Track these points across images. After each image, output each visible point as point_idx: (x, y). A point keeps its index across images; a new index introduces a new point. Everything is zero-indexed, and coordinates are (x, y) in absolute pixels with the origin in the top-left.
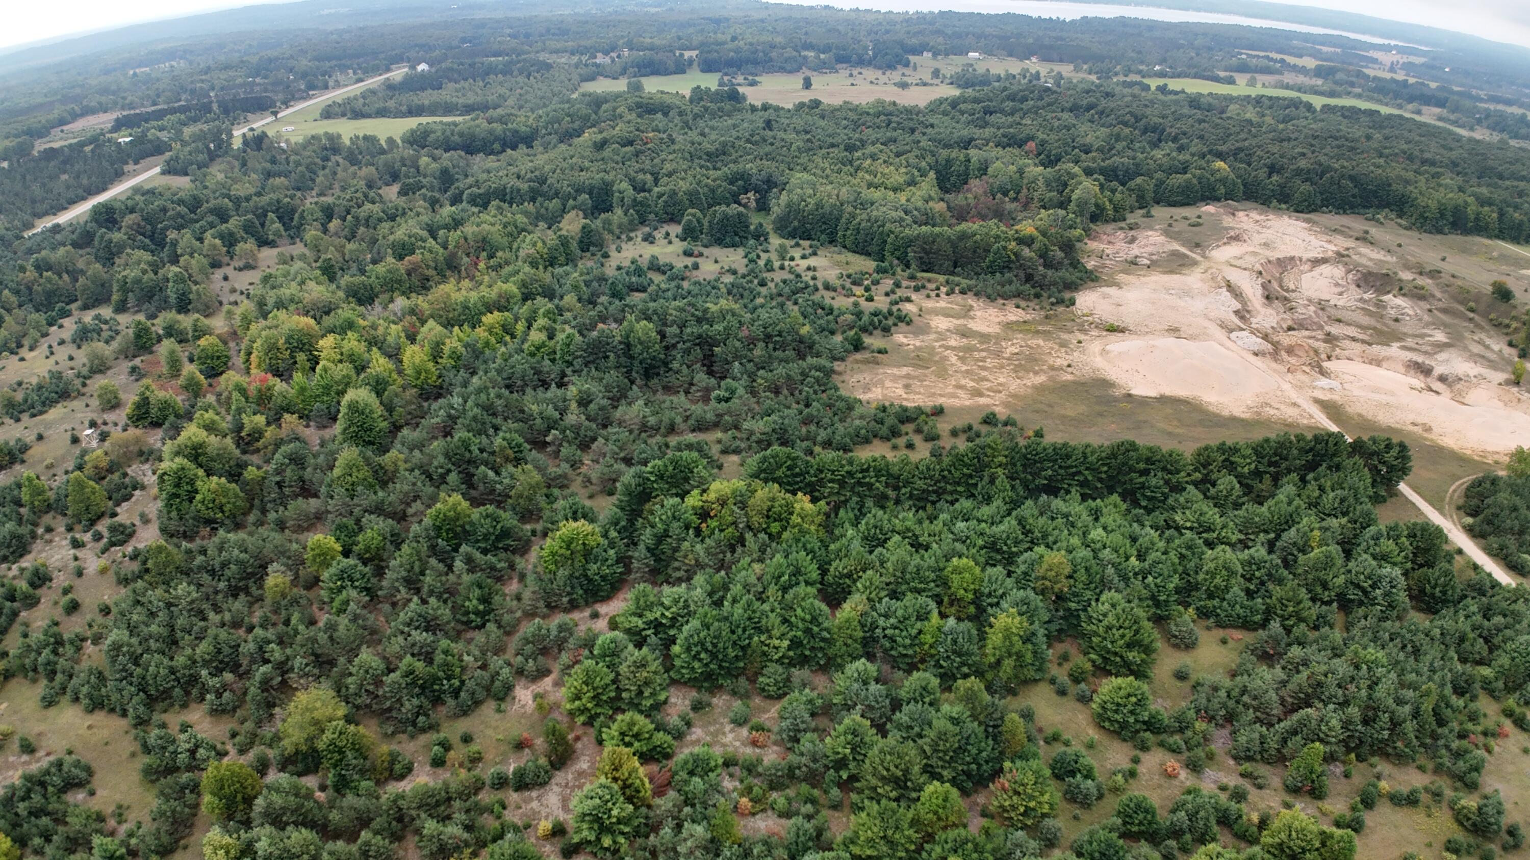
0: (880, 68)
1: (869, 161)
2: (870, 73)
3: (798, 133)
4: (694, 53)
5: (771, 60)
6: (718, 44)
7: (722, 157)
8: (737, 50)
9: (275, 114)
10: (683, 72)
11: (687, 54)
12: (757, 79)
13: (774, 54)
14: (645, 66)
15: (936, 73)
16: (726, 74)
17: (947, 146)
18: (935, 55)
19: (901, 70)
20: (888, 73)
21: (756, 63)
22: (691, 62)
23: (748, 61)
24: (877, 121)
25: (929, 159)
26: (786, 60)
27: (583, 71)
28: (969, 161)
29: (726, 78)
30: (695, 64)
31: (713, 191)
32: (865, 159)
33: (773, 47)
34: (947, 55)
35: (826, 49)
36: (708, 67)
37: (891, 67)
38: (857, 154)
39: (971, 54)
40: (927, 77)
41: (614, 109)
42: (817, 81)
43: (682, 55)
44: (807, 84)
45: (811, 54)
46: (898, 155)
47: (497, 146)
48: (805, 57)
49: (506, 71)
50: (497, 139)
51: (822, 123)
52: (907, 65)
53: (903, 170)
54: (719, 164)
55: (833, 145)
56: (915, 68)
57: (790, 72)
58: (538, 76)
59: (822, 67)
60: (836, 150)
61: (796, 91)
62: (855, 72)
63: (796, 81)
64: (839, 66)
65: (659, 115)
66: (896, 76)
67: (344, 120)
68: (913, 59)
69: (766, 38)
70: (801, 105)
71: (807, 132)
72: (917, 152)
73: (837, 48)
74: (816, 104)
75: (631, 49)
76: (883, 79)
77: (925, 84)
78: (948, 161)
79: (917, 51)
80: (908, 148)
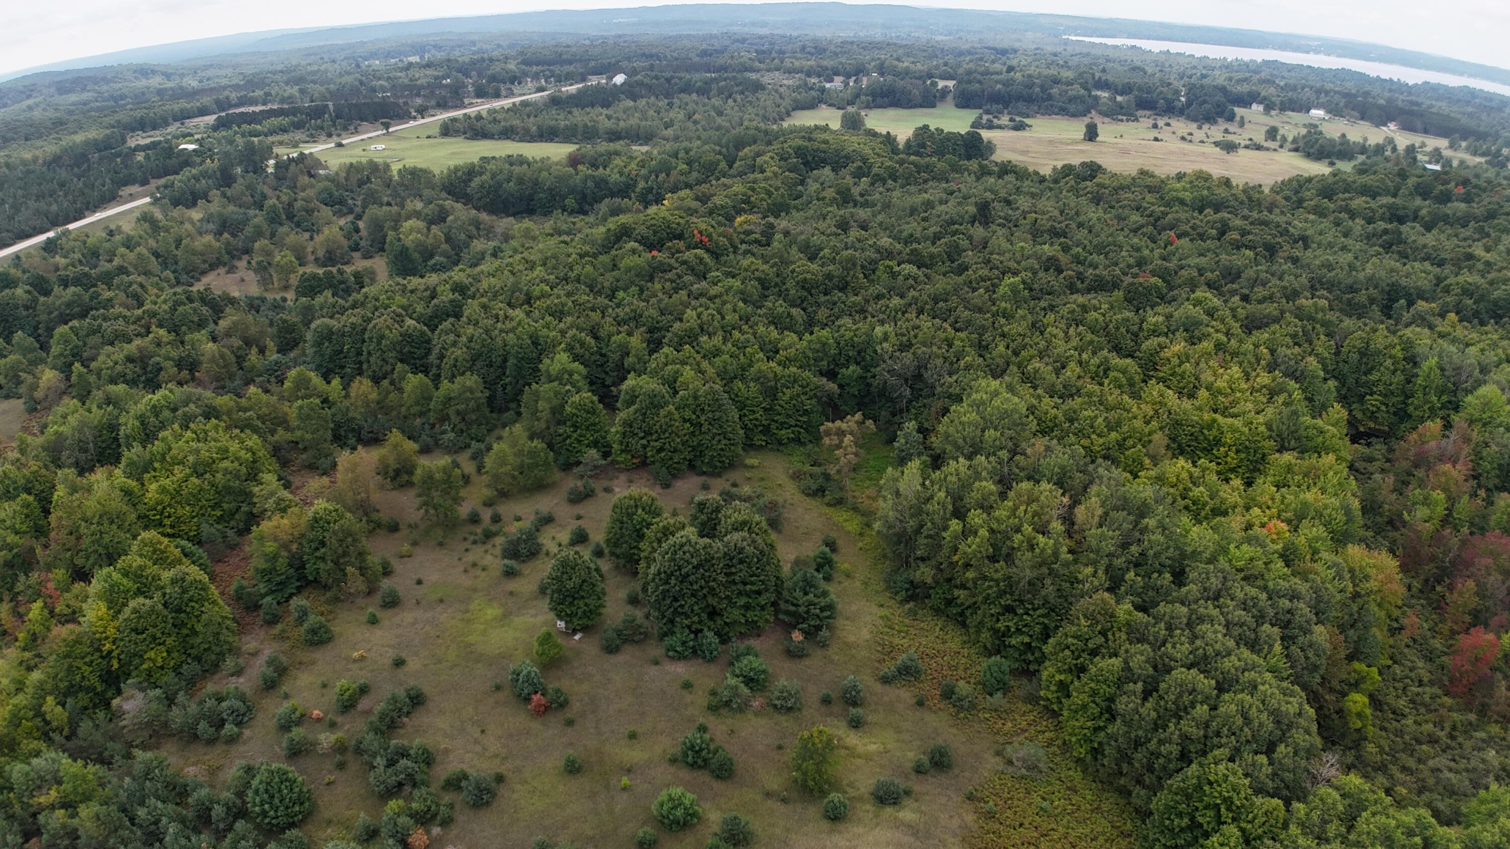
0: (1195, 120)
1: (1179, 347)
2: (1181, 126)
3: (1036, 233)
4: (951, 84)
5: (1050, 97)
6: (987, 73)
7: (838, 295)
8: (1007, 83)
9: (387, 126)
10: (933, 106)
11: (941, 84)
12: (1027, 121)
13: (1055, 91)
14: (883, 95)
15: (1272, 133)
16: (988, 112)
17: (1356, 310)
18: (1269, 108)
19: (1222, 125)
20: (1205, 127)
21: (1029, 100)
22: (945, 92)
23: (1019, 98)
24: (1199, 219)
25: (1323, 344)
26: (1071, 100)
27: (802, 96)
28: (1413, 360)
29: (985, 117)
30: (950, 97)
31: (771, 393)
32: (1170, 332)
33: (1056, 81)
34: (1283, 109)
35: (1126, 90)
36: (965, 101)
37: (1209, 119)
38: (1154, 318)
39: (1314, 112)
40: (1260, 137)
41: (759, 154)
42: (1107, 131)
43: (934, 84)
44: (1091, 134)
45: (1104, 94)
46: (1251, 325)
47: (570, 202)
48: (1096, 98)
49: (704, 91)
50: (572, 191)
51: (1093, 214)
52: (1231, 118)
53: (1264, 379)
54: (822, 314)
55: (1100, 286)
56: (1242, 124)
57: (1074, 115)
58: (739, 97)
59: (1116, 113)
60: (1101, 300)
61: (1075, 142)
62: (1161, 123)
63: (1075, 129)
64: (1140, 113)
65: (827, 171)
66: (1216, 132)
67: (460, 139)
68: (1239, 111)
69: (1053, 71)
70: (1068, 170)
71: (1055, 233)
72: (1293, 325)
73: (1140, 89)
74: (1092, 170)
75: (882, 74)
76: (1199, 135)
77: (1259, 148)
78: (1363, 353)
79: (1245, 101)
80: (1270, 309)
